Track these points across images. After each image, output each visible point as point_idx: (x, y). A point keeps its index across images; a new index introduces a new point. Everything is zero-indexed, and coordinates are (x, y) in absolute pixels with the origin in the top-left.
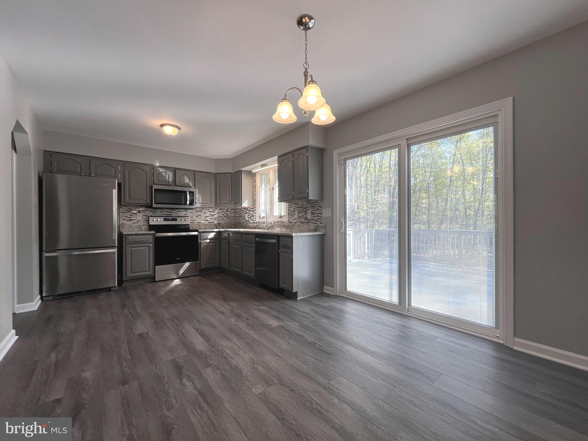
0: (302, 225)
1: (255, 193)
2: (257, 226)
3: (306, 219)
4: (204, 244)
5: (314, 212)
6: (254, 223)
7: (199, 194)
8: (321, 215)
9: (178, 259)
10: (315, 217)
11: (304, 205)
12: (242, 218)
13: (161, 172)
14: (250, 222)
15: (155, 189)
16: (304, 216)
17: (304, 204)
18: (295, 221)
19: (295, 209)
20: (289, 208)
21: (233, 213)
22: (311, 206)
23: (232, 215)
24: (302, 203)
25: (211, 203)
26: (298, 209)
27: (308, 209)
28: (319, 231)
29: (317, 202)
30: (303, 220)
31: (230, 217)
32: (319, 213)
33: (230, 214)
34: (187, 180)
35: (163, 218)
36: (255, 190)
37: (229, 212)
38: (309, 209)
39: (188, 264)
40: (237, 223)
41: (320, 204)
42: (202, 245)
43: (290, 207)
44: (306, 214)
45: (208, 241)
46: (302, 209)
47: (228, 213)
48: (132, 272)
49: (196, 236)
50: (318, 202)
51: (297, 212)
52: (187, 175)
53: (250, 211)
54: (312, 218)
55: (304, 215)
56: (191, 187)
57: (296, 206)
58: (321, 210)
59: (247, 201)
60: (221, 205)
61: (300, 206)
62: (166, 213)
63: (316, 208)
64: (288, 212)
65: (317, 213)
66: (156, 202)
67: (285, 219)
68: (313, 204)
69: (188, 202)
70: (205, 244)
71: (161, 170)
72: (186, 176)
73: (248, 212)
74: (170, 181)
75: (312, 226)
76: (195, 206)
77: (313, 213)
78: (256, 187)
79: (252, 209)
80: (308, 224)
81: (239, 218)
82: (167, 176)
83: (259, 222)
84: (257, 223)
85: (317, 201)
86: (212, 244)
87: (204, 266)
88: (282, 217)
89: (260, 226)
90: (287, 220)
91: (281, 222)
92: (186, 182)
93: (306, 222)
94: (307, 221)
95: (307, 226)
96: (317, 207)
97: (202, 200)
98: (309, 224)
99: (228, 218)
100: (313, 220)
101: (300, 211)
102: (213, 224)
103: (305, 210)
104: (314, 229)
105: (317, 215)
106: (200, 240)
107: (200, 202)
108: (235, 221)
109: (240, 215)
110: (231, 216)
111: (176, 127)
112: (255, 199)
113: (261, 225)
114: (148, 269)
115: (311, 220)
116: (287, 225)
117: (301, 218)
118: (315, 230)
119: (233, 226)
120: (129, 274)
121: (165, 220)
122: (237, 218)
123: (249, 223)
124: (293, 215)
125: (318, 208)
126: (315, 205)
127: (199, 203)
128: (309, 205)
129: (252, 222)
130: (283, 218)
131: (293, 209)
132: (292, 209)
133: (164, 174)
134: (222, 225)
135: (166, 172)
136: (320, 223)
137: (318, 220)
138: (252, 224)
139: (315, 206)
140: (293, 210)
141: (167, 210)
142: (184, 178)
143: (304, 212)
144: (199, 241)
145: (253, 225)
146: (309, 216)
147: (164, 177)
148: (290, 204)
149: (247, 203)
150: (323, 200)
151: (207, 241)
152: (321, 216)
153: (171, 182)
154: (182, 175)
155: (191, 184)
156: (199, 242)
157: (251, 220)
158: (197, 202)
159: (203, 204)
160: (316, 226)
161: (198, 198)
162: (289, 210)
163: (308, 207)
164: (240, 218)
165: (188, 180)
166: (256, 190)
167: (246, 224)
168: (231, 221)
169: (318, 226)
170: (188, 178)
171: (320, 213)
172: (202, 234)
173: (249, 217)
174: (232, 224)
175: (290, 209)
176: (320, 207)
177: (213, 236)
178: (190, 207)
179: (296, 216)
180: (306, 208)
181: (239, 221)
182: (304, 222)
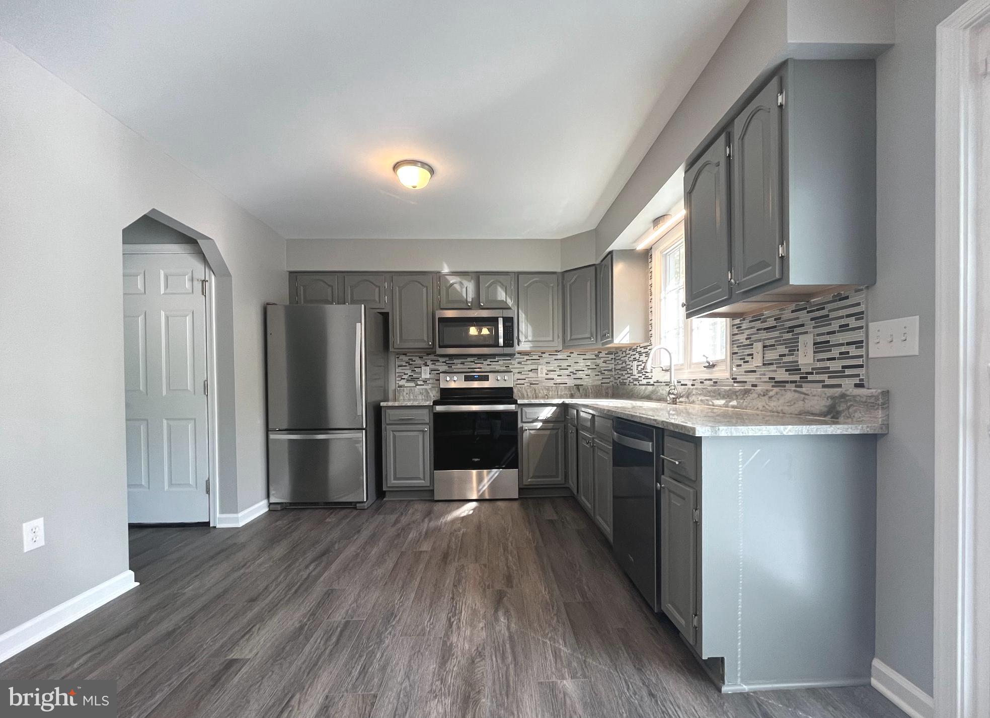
0: (777, 393)
1: (650, 305)
2: (653, 392)
3: (793, 369)
4: (530, 433)
5: (828, 342)
6: (648, 384)
7: (526, 321)
8: (861, 352)
9: (476, 460)
10: (834, 359)
11: (784, 317)
12: (626, 372)
13: (452, 285)
14: (640, 383)
15: (439, 318)
16: (786, 359)
17: (787, 314)
18: (751, 378)
19: (754, 337)
20: (733, 335)
21: (611, 362)
22: (812, 319)
23: (608, 365)
24: (778, 312)
25: (553, 341)
26: (764, 335)
27: (797, 330)
28: (850, 419)
29: (840, 300)
30: (782, 375)
31: (603, 372)
32: (848, 344)
33: (604, 365)
34: (501, 295)
35: (463, 376)
36: (650, 298)
37: (602, 360)
38: (806, 333)
39: (495, 473)
40: (619, 384)
41: (859, 304)
42: (526, 435)
43: (736, 331)
44: (793, 350)
45: (539, 425)
46: (776, 334)
47: (598, 361)
48: (396, 478)
49: (514, 414)
50: (847, 298)
51: (758, 346)
52: (502, 285)
53: (640, 354)
54: (819, 365)
55: (784, 355)
56: (510, 308)
57: (758, 324)
58: (861, 328)
59: (627, 329)
60: (577, 343)
61: (771, 322)
62: (471, 365)
63: (835, 326)
64: (732, 348)
65: (842, 345)
66: (441, 344)
67: (722, 374)
68: (823, 308)
69: (501, 341)
70: (532, 432)
71: (452, 280)
72: (500, 286)
73: (637, 356)
74: (470, 300)
75: (817, 397)
76: (518, 348)
77: (820, 346)
78: (653, 289)
79: (645, 347)
80: (801, 387)
81: (622, 372)
82: (464, 290)
83: (658, 382)
84: (653, 385)
85: (839, 294)
86: (548, 432)
87: (529, 480)
88: (713, 366)
89: (659, 394)
90: (727, 375)
91: (711, 383)
92: (499, 299)
93: (792, 382)
94: (797, 378)
95: (797, 395)
96: (842, 317)
97: (534, 335)
98: (803, 390)
99: (599, 373)
100: (825, 370)
101: (772, 342)
102: (563, 388)
103: (789, 336)
104: (825, 409)
105: (841, 353)
106: (522, 422)
107: (530, 338)
108: (616, 381)
109: (624, 365)
110: (608, 369)
111: (424, 165)
112: (650, 322)
113: (661, 391)
114: (421, 476)
115: (812, 373)
116: (725, 391)
117: (773, 367)
118: (832, 414)
119: (610, 392)
120: (391, 481)
121: (467, 379)
122: (620, 373)
123: (640, 385)
124: (748, 358)
125: (843, 322)
126: (829, 311)
127: (527, 341)
128: (804, 317)
129: (644, 382)
130: (716, 369)
131: (747, 339)
132: (742, 338)
133: (457, 286)
134: (586, 390)
135: (461, 283)
136: (857, 386)
137: (848, 372)
138: (644, 387)
139: (833, 315)
140: (748, 342)
141: (472, 359)
142: (495, 293)
143: (786, 343)
144: (520, 424)
145: (646, 389)
146: (806, 358)
147: (459, 292)
148: (737, 321)
149: (629, 334)
150: (874, 283)
151: (537, 426)
152: (861, 356)
153: (469, 302)
154: (490, 285)
155: (510, 302)
156: (519, 426)
157: (643, 377)
158: (522, 338)
159: (536, 343)
160: (833, 398)
161: (525, 332)
162: (733, 342)
163: (802, 325)
164: (624, 373)
165: (504, 294)
166: (653, 297)
167: (633, 388)
168: (607, 381)
169: (843, 396)
170: (504, 290)
171: (858, 344)
172: (525, 409)
173: (639, 369)
174: (607, 388)
175: (736, 338)
176: (859, 316)
177: (549, 415)
178: (508, 350)
179: (757, 362)
180: (791, 329)
181: (621, 381)
182: (787, 382)
